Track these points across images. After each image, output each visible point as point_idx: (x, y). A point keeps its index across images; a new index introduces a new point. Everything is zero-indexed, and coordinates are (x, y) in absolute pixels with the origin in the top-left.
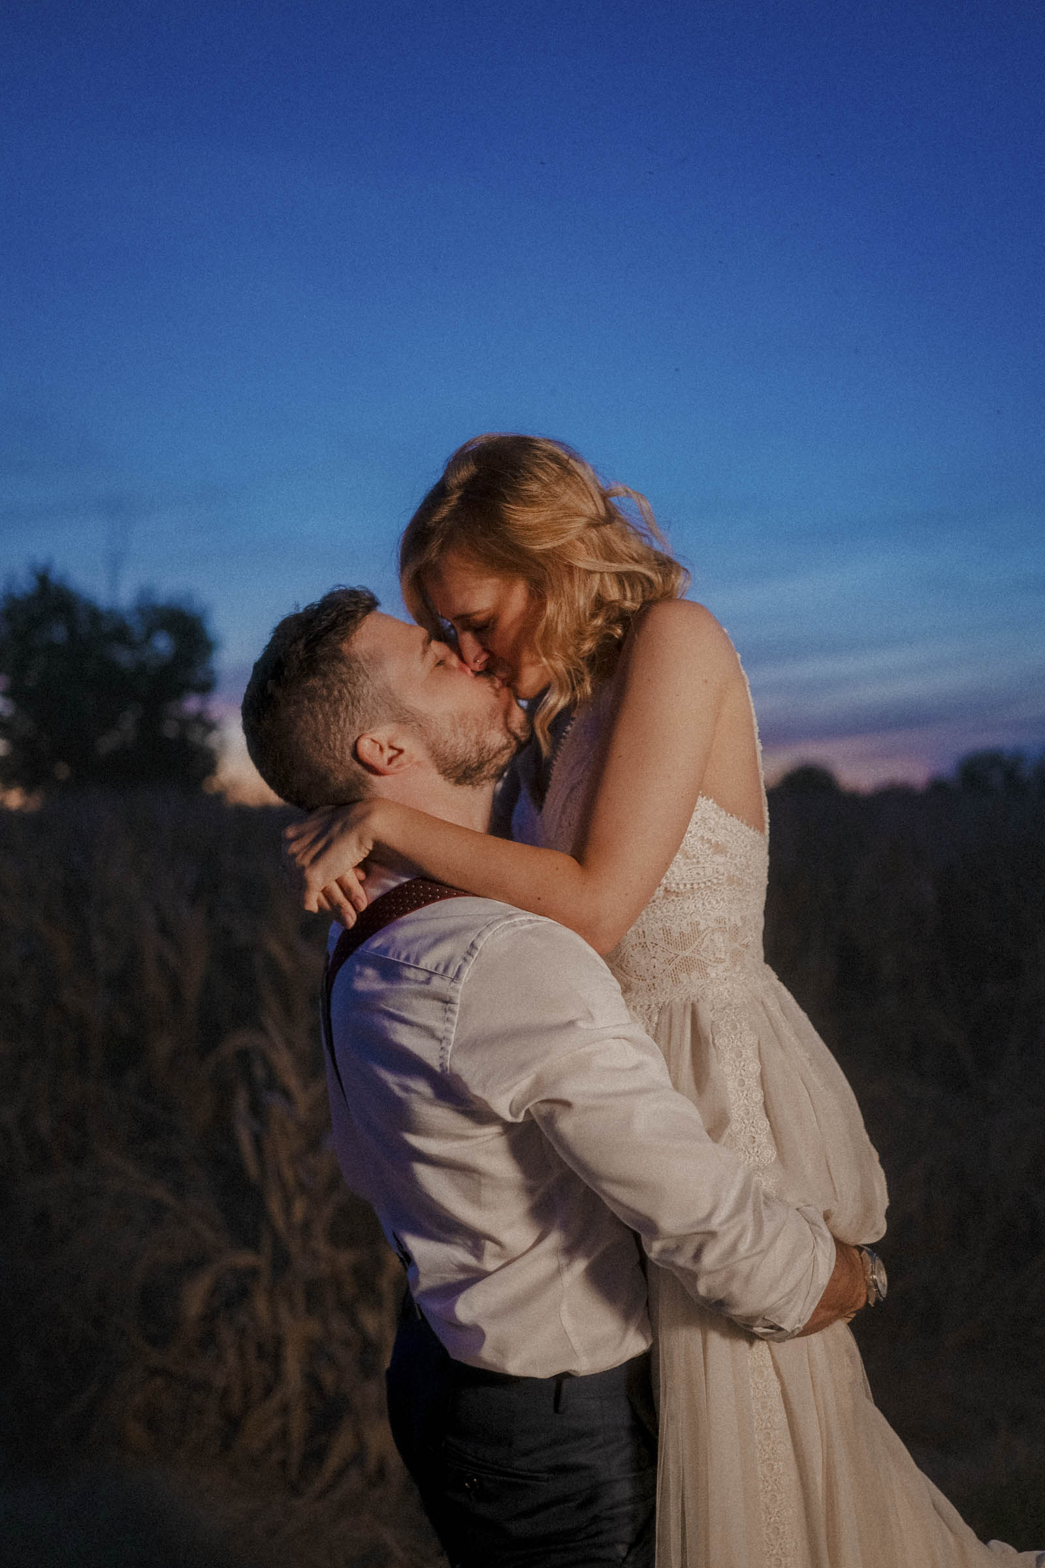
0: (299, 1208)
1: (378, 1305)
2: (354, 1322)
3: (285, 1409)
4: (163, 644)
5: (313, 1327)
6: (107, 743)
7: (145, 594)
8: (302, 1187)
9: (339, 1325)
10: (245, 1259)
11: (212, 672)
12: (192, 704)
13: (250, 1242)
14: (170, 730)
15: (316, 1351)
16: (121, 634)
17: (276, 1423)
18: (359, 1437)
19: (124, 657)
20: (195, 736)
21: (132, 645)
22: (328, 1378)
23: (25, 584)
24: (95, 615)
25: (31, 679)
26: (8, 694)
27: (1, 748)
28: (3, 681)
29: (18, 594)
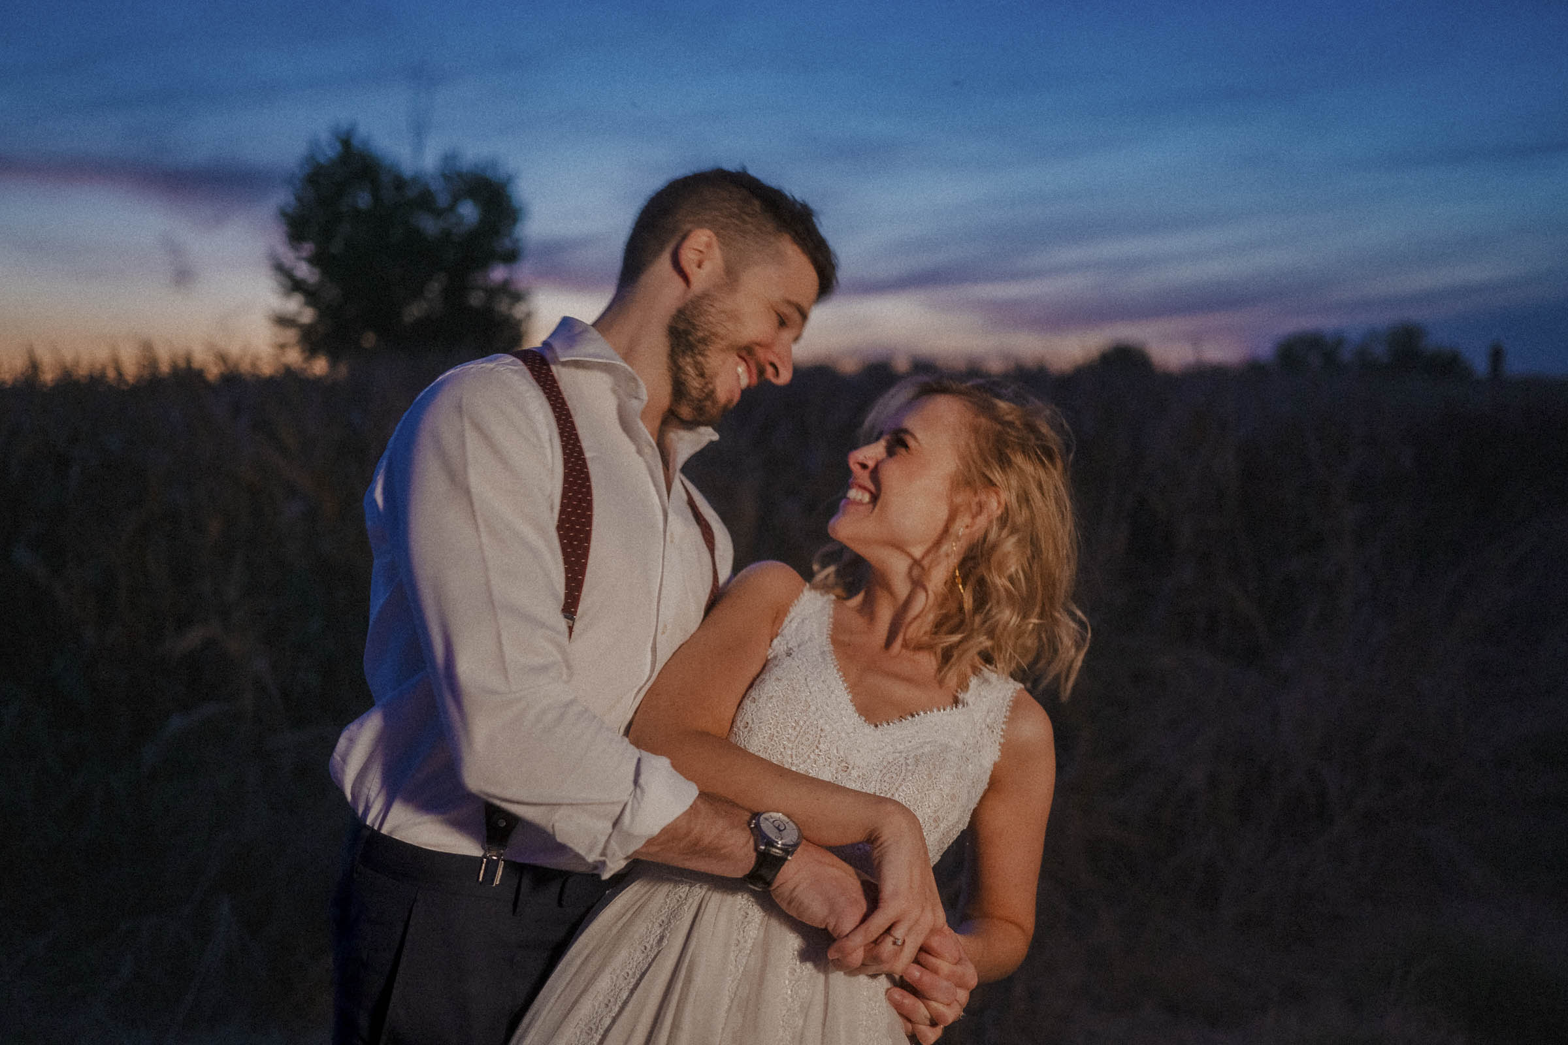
4: (469, 212)
6: (414, 311)
7: (449, 158)
11: (517, 240)
12: (498, 274)
14: (476, 299)
16: (425, 200)
19: (429, 225)
20: (502, 306)
21: (438, 213)
23: (330, 151)
24: (400, 183)
25: (336, 247)
26: (313, 261)
27: (307, 316)
28: (308, 248)
29: (322, 160)
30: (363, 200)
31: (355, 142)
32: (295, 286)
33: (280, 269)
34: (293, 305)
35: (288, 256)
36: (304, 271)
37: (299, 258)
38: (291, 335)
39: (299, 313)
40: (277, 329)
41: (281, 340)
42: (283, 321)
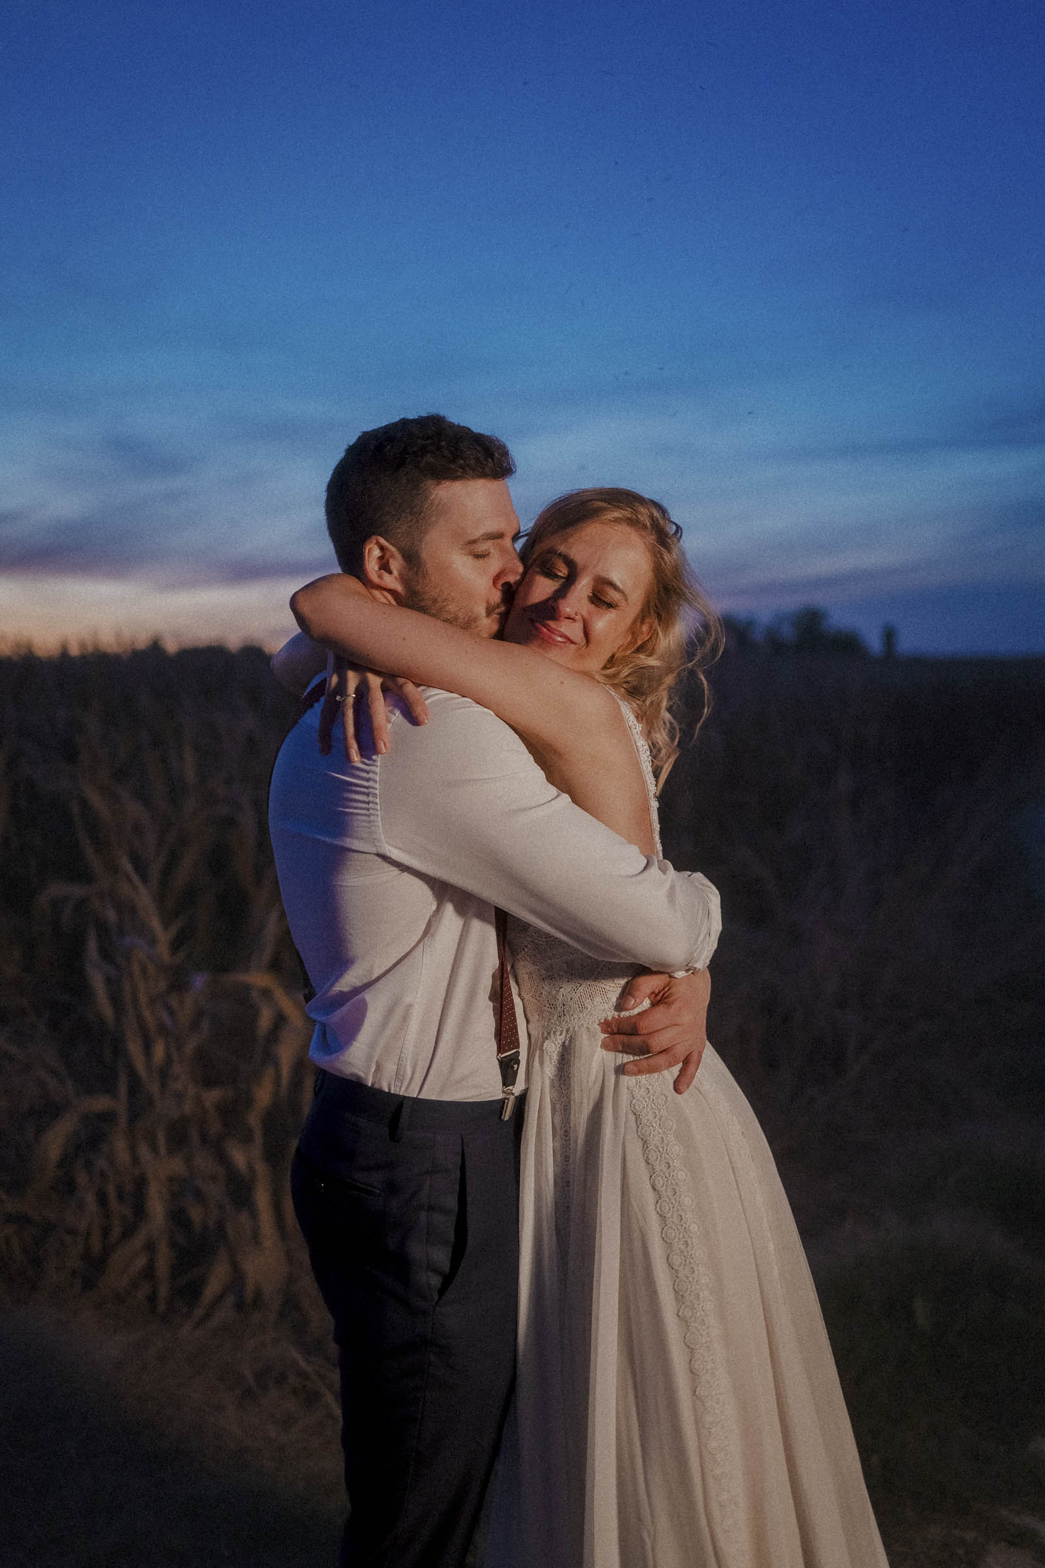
0: (159, 1051)
1: (247, 1139)
2: (222, 1158)
3: (150, 1247)
5: (176, 1165)
8: (163, 1030)
9: (204, 1162)
10: (101, 1103)
13: (107, 1085)
15: (179, 1189)
17: (141, 1262)
18: (235, 1267)
22: (196, 1214)
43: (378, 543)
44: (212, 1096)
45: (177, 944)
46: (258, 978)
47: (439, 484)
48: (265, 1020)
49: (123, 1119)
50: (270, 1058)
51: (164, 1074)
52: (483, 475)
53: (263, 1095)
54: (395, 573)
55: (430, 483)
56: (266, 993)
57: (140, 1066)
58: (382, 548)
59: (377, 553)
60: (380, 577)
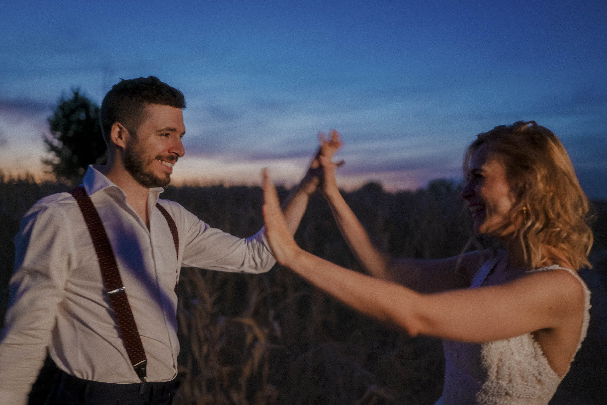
0: (205, 349)
1: (239, 390)
2: (228, 397)
5: (209, 398)
8: (207, 340)
9: (221, 398)
23: (69, 96)
24: (97, 110)
25: (70, 134)
26: (61, 139)
27: (57, 161)
28: (59, 134)
29: (66, 99)
30: (82, 116)
31: (81, 93)
32: (52, 148)
33: (46, 141)
34: (51, 156)
35: (50, 137)
36: (56, 143)
37: (55, 138)
38: (49, 168)
39: (53, 160)
40: (44, 166)
41: (45, 170)
42: (46, 162)
43: (118, 126)
44: (226, 370)
45: (215, 304)
46: (247, 321)
47: (150, 104)
48: (249, 339)
49: (189, 377)
50: (250, 355)
51: (207, 358)
52: (171, 104)
53: (247, 371)
54: (124, 139)
55: (146, 103)
56: (250, 327)
57: (197, 354)
58: (120, 128)
59: (117, 129)
60: (117, 140)
